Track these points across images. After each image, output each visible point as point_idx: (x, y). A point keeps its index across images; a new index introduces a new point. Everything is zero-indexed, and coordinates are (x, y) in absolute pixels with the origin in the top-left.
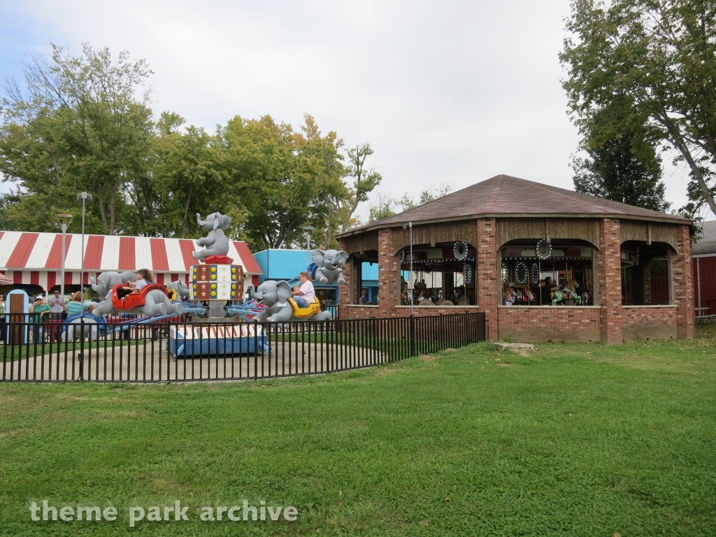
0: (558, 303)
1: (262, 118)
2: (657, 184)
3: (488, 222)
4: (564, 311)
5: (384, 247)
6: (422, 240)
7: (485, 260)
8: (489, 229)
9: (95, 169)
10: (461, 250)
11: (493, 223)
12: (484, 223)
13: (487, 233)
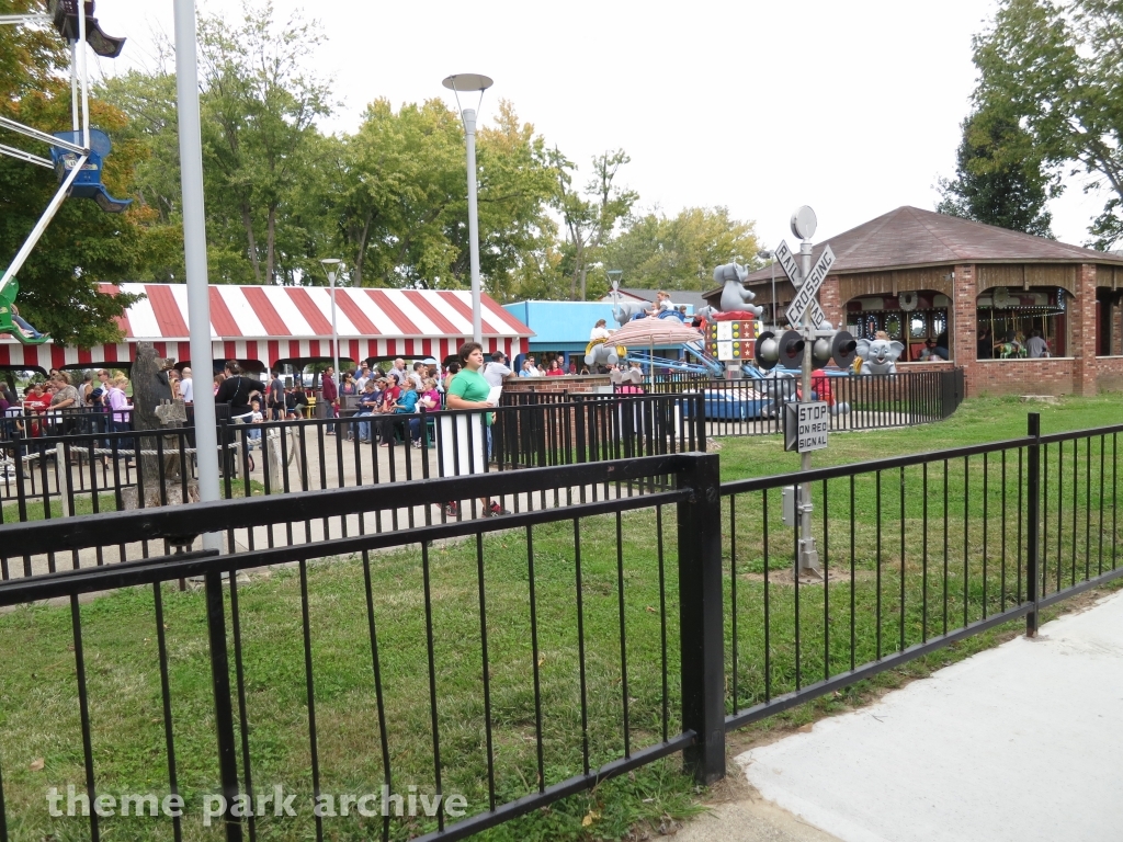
0: (1009, 357)
1: (427, 102)
2: (1041, 212)
3: (967, 269)
4: (1038, 364)
5: (830, 297)
6: (880, 289)
7: (963, 311)
8: (968, 277)
9: (258, 187)
10: (908, 300)
11: (973, 269)
12: (963, 269)
13: (965, 281)
